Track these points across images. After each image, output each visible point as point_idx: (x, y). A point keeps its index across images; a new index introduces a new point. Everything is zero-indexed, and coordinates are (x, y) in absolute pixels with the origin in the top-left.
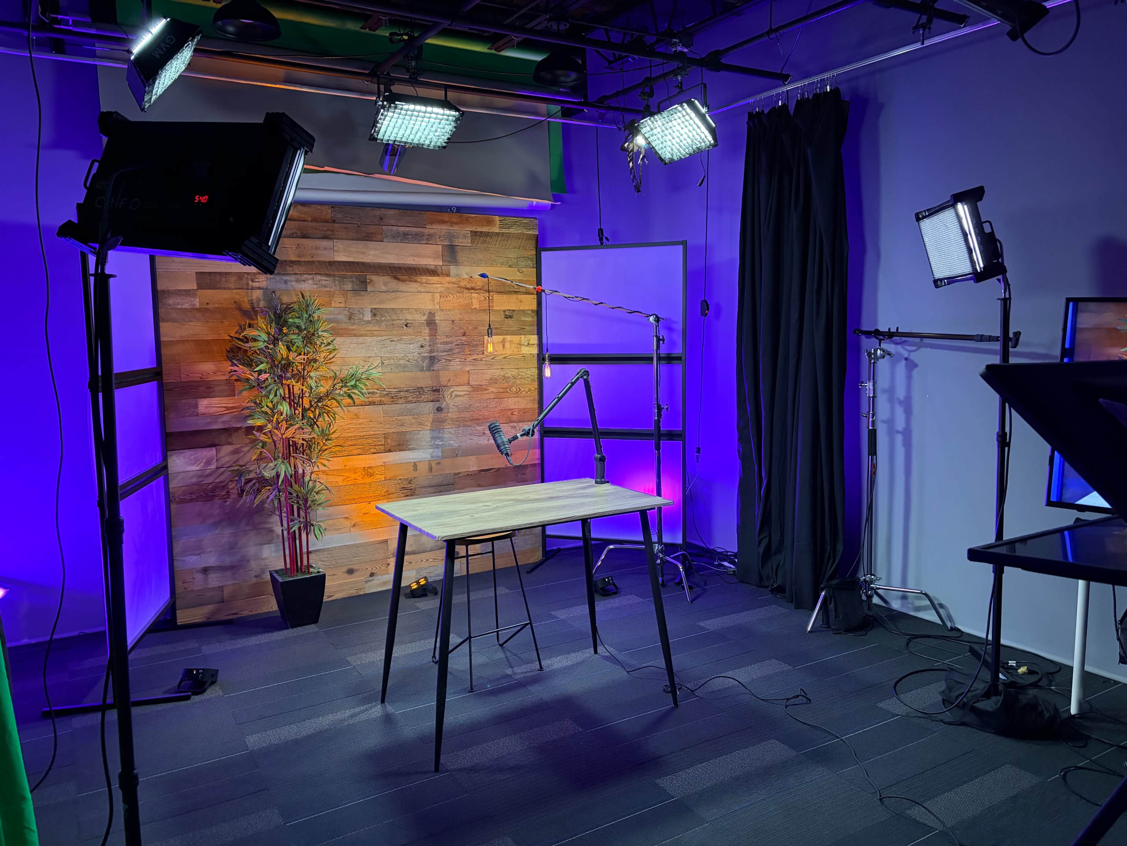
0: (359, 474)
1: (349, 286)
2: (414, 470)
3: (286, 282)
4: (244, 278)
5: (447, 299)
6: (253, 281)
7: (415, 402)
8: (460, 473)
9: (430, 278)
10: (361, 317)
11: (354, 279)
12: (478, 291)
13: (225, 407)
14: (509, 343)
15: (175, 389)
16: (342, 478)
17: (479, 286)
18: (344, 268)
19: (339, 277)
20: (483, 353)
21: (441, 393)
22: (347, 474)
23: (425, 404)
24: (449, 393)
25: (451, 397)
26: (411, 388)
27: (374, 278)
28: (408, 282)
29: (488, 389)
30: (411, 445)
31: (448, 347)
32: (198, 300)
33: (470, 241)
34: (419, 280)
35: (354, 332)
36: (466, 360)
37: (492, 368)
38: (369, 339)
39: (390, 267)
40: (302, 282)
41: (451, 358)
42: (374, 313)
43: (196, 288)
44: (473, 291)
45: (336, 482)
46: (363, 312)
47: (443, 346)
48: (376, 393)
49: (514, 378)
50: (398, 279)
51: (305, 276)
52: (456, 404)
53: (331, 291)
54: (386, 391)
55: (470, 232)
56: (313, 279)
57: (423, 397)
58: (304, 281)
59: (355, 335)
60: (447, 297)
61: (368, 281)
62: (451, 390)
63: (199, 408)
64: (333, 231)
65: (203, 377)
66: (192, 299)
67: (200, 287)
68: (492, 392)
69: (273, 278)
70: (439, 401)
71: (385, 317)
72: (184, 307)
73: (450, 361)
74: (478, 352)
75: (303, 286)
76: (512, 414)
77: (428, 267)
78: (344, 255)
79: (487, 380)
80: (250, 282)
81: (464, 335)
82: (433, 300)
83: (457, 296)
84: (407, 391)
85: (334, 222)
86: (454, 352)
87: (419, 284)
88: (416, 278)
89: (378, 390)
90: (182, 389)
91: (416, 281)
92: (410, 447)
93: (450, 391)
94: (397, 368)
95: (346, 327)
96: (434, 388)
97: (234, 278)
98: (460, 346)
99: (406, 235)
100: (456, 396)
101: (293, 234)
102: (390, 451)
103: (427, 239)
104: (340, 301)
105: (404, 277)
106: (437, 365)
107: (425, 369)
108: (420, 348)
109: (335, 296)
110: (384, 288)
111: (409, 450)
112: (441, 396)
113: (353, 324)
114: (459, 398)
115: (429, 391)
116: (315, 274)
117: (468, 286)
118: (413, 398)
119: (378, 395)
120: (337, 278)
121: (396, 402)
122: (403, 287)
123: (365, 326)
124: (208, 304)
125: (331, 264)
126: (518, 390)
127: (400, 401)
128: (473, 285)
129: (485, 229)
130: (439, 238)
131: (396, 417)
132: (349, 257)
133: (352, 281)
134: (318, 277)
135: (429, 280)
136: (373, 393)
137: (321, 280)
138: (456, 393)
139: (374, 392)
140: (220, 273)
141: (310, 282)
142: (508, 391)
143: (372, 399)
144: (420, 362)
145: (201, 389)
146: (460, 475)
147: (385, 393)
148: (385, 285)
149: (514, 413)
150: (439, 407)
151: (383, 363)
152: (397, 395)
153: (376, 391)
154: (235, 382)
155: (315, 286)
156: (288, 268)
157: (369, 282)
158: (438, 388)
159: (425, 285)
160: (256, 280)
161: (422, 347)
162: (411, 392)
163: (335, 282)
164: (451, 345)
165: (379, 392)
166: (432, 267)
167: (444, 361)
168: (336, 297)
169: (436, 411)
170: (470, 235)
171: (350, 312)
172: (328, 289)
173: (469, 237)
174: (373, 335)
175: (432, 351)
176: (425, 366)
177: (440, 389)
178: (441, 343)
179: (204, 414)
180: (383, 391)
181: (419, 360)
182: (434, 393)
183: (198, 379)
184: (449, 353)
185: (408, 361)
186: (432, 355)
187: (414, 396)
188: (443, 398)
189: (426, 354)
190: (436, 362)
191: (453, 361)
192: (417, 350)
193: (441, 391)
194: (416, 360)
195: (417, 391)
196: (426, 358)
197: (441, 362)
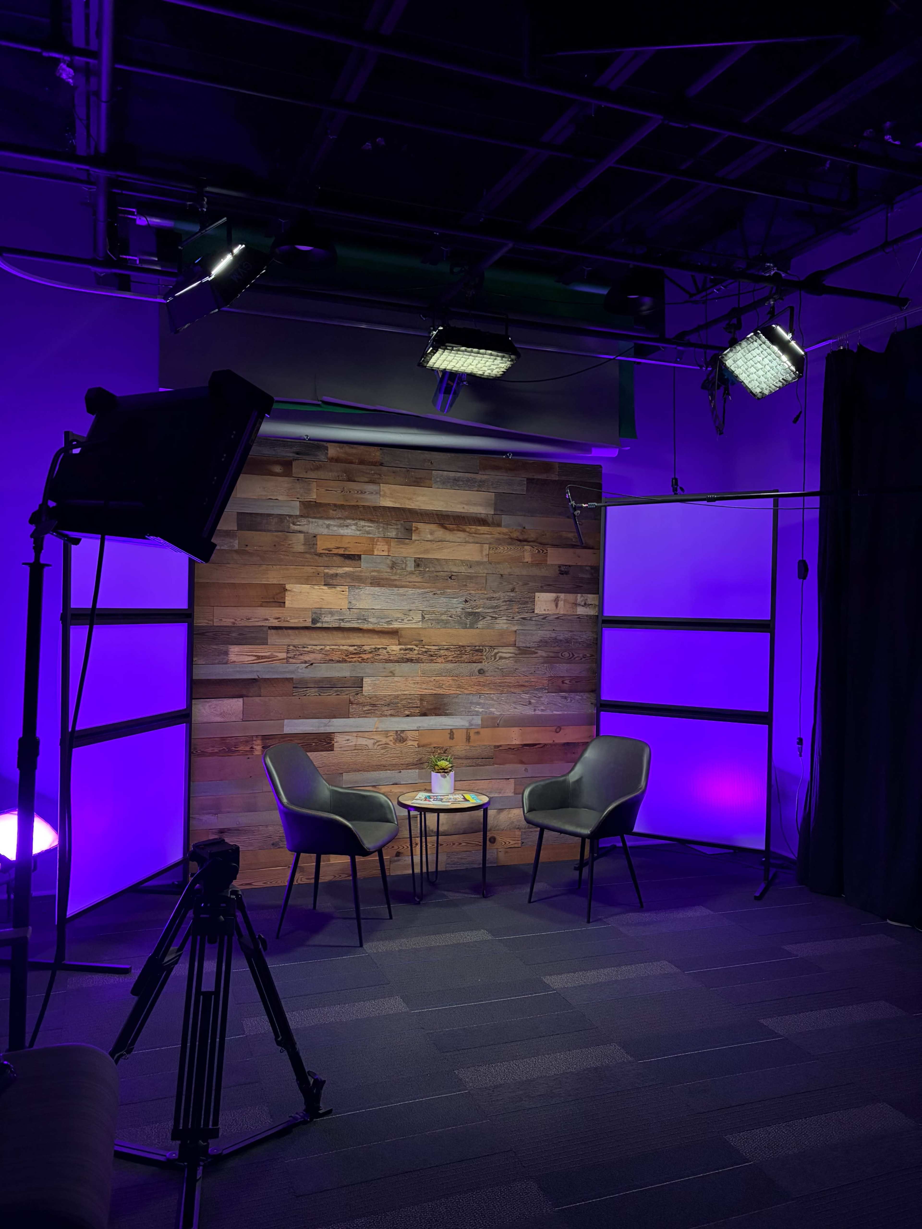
0: (391, 738)
1: (393, 534)
2: (450, 738)
3: (328, 526)
4: (286, 521)
5: (496, 551)
6: (294, 524)
7: (456, 663)
8: (501, 746)
9: (479, 528)
10: (404, 566)
11: (399, 527)
12: (531, 544)
13: (255, 656)
14: (562, 602)
15: (207, 634)
16: (372, 741)
17: (533, 537)
18: (389, 514)
19: (384, 524)
20: (533, 612)
21: (485, 654)
22: (378, 737)
23: (466, 665)
24: (493, 654)
25: (495, 658)
26: (452, 647)
27: (420, 526)
28: (455, 532)
29: (537, 653)
30: (448, 710)
31: (494, 603)
32: (237, 541)
33: (525, 489)
34: (468, 530)
35: (395, 583)
36: (513, 618)
37: (543, 629)
38: (410, 591)
39: (437, 515)
40: (345, 528)
41: (497, 616)
42: (418, 563)
43: (236, 529)
44: (525, 543)
45: (366, 745)
46: (406, 561)
47: (489, 602)
48: (415, 650)
49: (568, 642)
50: (446, 528)
51: (349, 521)
52: (500, 667)
53: (374, 538)
54: (425, 648)
55: (525, 479)
56: (356, 524)
57: (465, 656)
58: (347, 526)
59: (396, 586)
60: (496, 548)
61: (413, 529)
62: (496, 651)
63: (229, 656)
64: (380, 475)
65: (236, 622)
66: (232, 541)
67: (241, 527)
68: (542, 656)
69: (315, 522)
70: (481, 662)
71: (429, 568)
72: (222, 548)
73: (496, 618)
74: (528, 610)
75: (346, 531)
76: (563, 682)
77: (479, 516)
78: (390, 501)
79: (535, 642)
80: (291, 525)
81: (513, 591)
82: (481, 551)
83: (508, 549)
84: (447, 649)
85: (382, 464)
86: (501, 609)
87: (468, 534)
88: (464, 527)
89: (417, 646)
90: (214, 634)
91: (464, 531)
93: (494, 652)
94: (438, 623)
95: (387, 577)
96: (477, 647)
97: (276, 520)
98: (508, 602)
99: (456, 480)
100: (501, 658)
101: (338, 476)
102: (424, 714)
103: (479, 486)
104: (383, 549)
105: (451, 526)
106: (481, 623)
107: (468, 626)
108: (464, 603)
109: (378, 543)
110: (429, 537)
111: (446, 715)
112: (484, 657)
113: (396, 574)
114: (503, 660)
115: (471, 650)
116: (359, 519)
117: (521, 538)
118: (454, 657)
119: (416, 652)
120: (381, 525)
121: (435, 661)
122: (449, 536)
123: (408, 577)
124: (247, 546)
125: (376, 508)
126: (571, 655)
127: (439, 660)
128: (526, 537)
129: (543, 476)
130: (492, 485)
131: (434, 678)
132: (395, 502)
133: (397, 529)
134: (362, 523)
135: (479, 530)
136: (411, 649)
137: (365, 526)
138: (500, 654)
139: (413, 648)
140: (262, 514)
141: (354, 527)
142: (560, 656)
143: (411, 656)
144: (463, 619)
145: (234, 635)
146: (501, 748)
147: (424, 650)
148: (431, 534)
149: (566, 682)
150: (482, 669)
151: (423, 618)
152: (436, 653)
153: (414, 647)
154: (269, 631)
155: (358, 533)
156: (331, 511)
157: (415, 530)
158: (481, 647)
159: (474, 535)
160: (298, 523)
161: (466, 601)
162: (451, 651)
163: (379, 529)
164: (498, 601)
165: (417, 648)
166: (483, 516)
167: (489, 618)
168: (379, 545)
169: (478, 674)
170: (525, 483)
171: (393, 561)
172: (371, 536)
173: (524, 484)
174: (414, 587)
175: (477, 607)
176: (468, 623)
177: (484, 649)
178: (487, 599)
179: (235, 662)
180: (422, 648)
181: (463, 616)
182: (477, 653)
183: (230, 624)
184: (495, 610)
185: (451, 617)
186: (477, 611)
187: (455, 655)
188: (486, 659)
189: (470, 610)
190: (480, 619)
191: (500, 619)
192: (460, 605)
193: (484, 651)
194: (459, 616)
195: (458, 650)
196: (470, 614)
197: (486, 619)
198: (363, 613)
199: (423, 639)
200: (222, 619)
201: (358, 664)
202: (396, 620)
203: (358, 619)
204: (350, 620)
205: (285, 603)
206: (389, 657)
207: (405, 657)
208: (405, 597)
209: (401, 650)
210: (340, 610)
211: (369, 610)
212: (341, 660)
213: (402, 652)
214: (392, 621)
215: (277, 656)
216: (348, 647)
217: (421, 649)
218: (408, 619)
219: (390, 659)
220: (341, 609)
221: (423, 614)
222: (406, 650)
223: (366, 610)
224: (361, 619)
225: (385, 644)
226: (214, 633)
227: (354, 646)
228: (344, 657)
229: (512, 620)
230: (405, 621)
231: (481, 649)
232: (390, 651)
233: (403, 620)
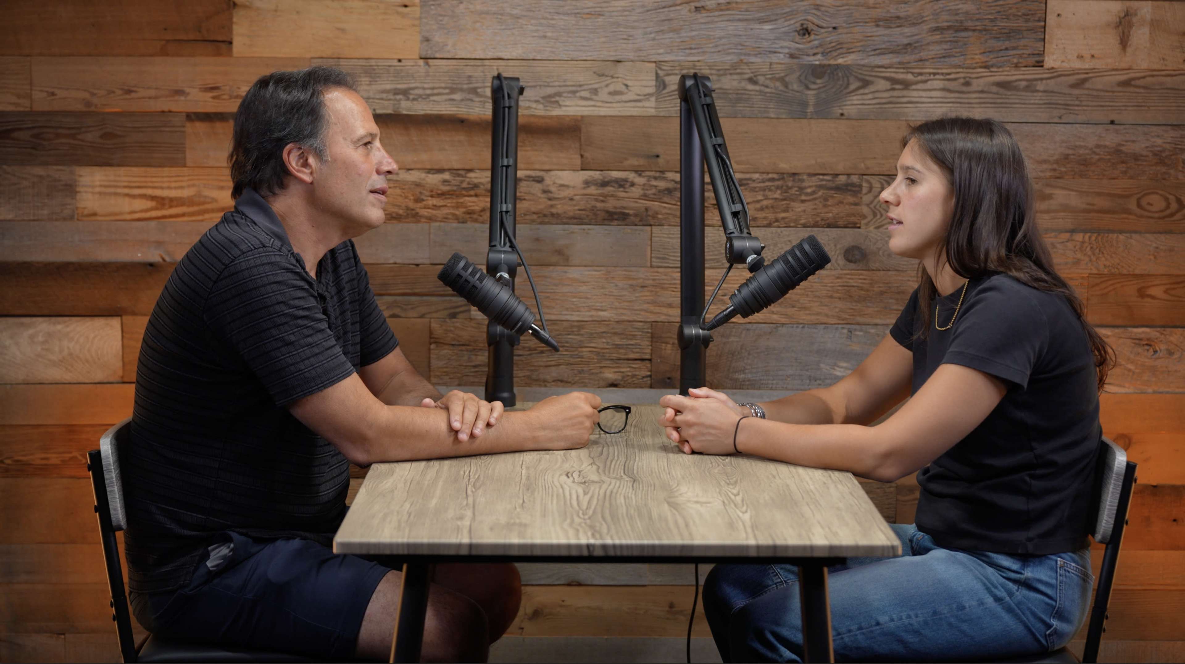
7: (769, 225)
13: (153, 198)
14: (1146, 30)
20: (1040, 64)
21: (866, 199)
26: (756, 176)
29: (1050, 197)
30: (743, 371)
31: (901, 35)
36: (968, 83)
37: (1071, 118)
41: (910, 77)
47: (881, 31)
48: (633, 184)
49: (1162, 162)
54: (665, 179)
57: (798, 207)
63: (78, 196)
65: (95, 100)
68: (1065, 208)
70: (855, 226)
73: (906, 85)
74: (1020, 56)
76: (1142, 293)
79: (1045, 161)
86: (923, 55)
89: (639, 172)
92: (742, 376)
96: (842, 179)
98: (949, 33)
102: (665, 383)
106: (855, 99)
107: (810, 109)
108: (798, 38)
111: (737, 386)
112: (865, 210)
115: (820, 187)
118: (762, 209)
119: (636, 192)
126: (1174, 206)
136: (621, 184)
139: (626, 180)
142: (1132, 205)
143: (619, 204)
144: (795, 87)
145: (89, 137)
147: (662, 184)
149: (1152, 291)
151: (661, 84)
153: (631, 176)
154: (188, 124)
158: (855, 179)
161: (805, 31)
162: (753, 189)
164: (914, 30)
167: (883, 85)
169: (842, 262)
175: (839, 48)
176: (812, 101)
177: (865, 184)
178: (877, 22)
179: (95, 214)
180: (656, 178)
181: (792, 79)
182: (838, 196)
183: (80, 107)
184: (907, 58)
185: (752, 81)
186: (840, 61)
187: (765, 203)
188: (870, 217)
189: (817, 60)
190: (852, 87)
191: (920, 86)
192: (786, 44)
193: (865, 190)
194: (782, 80)
195: (778, 188)
196: (818, 71)
197: (872, 88)
198: (469, 71)
199: (658, 150)
200: (56, 91)
201: (455, 225)
202: (574, 92)
203: (453, 91)
204: (428, 92)
205: (231, 43)
206: (552, 206)
207: (599, 205)
208: (601, 19)
209: (587, 183)
210: (396, 63)
211: (487, 63)
212: (401, 212)
213: (593, 190)
214: (559, 94)
215: (214, 200)
216: (423, 175)
217: (654, 183)
218: (611, 88)
219: (554, 211)
220: (400, 61)
221: (661, 73)
222: (604, 184)
223: (479, 63)
224: (462, 90)
225: (537, 166)
226: (35, 131)
227: (441, 171)
228: (411, 205)
229: (964, 89)
230: (603, 95)
231: (853, 185)
232: (553, 189)
233: (595, 91)
